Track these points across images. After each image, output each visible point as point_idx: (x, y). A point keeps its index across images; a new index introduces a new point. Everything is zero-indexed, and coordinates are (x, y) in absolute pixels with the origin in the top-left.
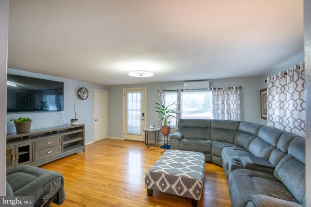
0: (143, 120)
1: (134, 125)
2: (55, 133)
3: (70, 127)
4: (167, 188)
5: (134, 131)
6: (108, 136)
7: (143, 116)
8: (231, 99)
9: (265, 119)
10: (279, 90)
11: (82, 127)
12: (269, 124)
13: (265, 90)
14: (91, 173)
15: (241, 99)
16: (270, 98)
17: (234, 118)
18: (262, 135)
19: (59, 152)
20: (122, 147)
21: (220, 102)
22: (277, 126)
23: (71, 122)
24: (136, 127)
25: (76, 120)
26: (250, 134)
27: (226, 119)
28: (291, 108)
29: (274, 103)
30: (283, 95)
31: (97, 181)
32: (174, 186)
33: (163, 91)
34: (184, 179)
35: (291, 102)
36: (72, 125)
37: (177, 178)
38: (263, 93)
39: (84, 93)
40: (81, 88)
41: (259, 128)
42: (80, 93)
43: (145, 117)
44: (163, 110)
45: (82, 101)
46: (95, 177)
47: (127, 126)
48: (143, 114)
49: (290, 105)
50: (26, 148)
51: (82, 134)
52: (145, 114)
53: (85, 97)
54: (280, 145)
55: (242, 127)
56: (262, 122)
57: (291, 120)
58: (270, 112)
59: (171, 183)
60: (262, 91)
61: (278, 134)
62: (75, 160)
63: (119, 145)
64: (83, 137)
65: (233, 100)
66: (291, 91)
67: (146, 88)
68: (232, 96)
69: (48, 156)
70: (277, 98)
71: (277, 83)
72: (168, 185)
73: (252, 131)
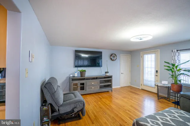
0: (157, 76)
1: (149, 79)
2: (97, 78)
3: (104, 76)
5: (149, 84)
6: (131, 84)
7: (157, 73)
11: (111, 77)
14: (108, 105)
19: (97, 89)
20: (138, 94)
23: (105, 73)
24: (151, 81)
25: (108, 72)
31: (108, 111)
33: (177, 51)
36: (106, 75)
39: (114, 57)
40: (112, 54)
42: (111, 57)
43: (159, 74)
44: (173, 68)
45: (113, 61)
46: (108, 109)
47: (143, 79)
48: (157, 71)
50: (83, 84)
51: (110, 81)
52: (159, 72)
53: (115, 59)
62: (105, 95)
63: (135, 92)
64: (111, 83)
67: (159, 50)
69: (92, 90)
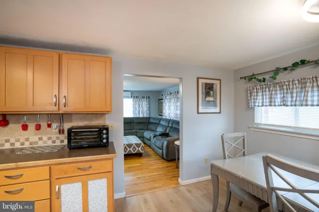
4: (128, 151)
8: (144, 104)
9: (162, 115)
10: (168, 101)
12: (164, 117)
13: (162, 99)
15: (149, 104)
16: (164, 104)
17: (145, 116)
18: (162, 123)
21: (137, 106)
22: (167, 118)
26: (156, 123)
27: (141, 116)
28: (173, 109)
29: (166, 107)
30: (170, 104)
32: (131, 149)
34: (136, 144)
35: (173, 107)
37: (133, 144)
38: (160, 101)
41: (160, 120)
49: (172, 108)
54: (170, 125)
55: (151, 121)
56: (160, 117)
57: (173, 114)
58: (164, 111)
59: (130, 148)
60: (159, 100)
61: (169, 121)
65: (144, 105)
66: (173, 101)
68: (144, 102)
70: (167, 104)
71: (168, 97)
72: (129, 149)
73: (157, 122)
